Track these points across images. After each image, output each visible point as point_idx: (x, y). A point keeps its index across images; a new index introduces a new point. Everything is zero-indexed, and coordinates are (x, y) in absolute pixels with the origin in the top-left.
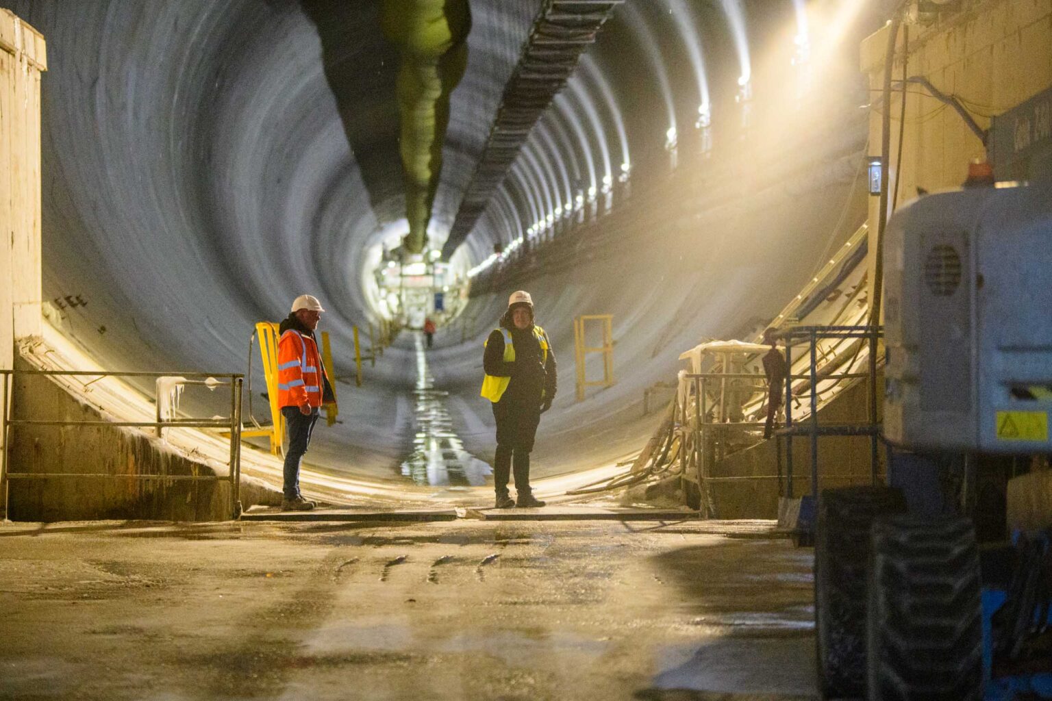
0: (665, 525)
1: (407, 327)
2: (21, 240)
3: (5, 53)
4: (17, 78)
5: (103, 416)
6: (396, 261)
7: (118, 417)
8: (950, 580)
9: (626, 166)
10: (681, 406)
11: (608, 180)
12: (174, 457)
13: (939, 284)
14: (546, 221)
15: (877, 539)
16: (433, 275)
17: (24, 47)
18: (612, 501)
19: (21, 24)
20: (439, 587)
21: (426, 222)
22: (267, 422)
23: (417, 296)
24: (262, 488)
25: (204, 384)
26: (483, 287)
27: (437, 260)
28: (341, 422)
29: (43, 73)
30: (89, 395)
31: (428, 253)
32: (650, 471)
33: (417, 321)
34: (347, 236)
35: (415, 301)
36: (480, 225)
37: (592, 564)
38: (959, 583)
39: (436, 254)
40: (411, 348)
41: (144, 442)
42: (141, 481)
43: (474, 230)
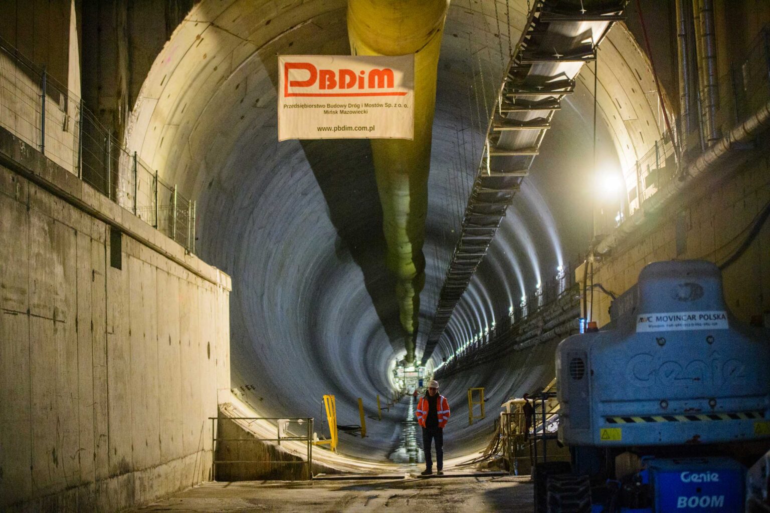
0: (494, 479)
1: (407, 394)
2: (220, 363)
3: (213, 285)
4: (218, 294)
5: (255, 437)
6: (402, 366)
7: (262, 437)
8: (578, 502)
9: (494, 324)
10: (502, 427)
11: (487, 329)
12: (285, 453)
13: (576, 374)
14: (463, 347)
15: (548, 485)
16: (418, 372)
17: (221, 281)
18: (473, 469)
19: (220, 272)
20: (388, 508)
21: (414, 350)
22: (330, 438)
23: (412, 381)
24: (323, 466)
25: (297, 422)
26: (439, 376)
27: (419, 365)
28: (368, 437)
29: (230, 292)
30: (250, 428)
31: (416, 361)
32: (490, 455)
33: (412, 392)
34: (380, 356)
35: (411, 383)
36: (436, 349)
37: (456, 497)
38: (582, 503)
39: (419, 362)
40: (407, 403)
41: (273, 447)
42: (272, 464)
43: (434, 352)
